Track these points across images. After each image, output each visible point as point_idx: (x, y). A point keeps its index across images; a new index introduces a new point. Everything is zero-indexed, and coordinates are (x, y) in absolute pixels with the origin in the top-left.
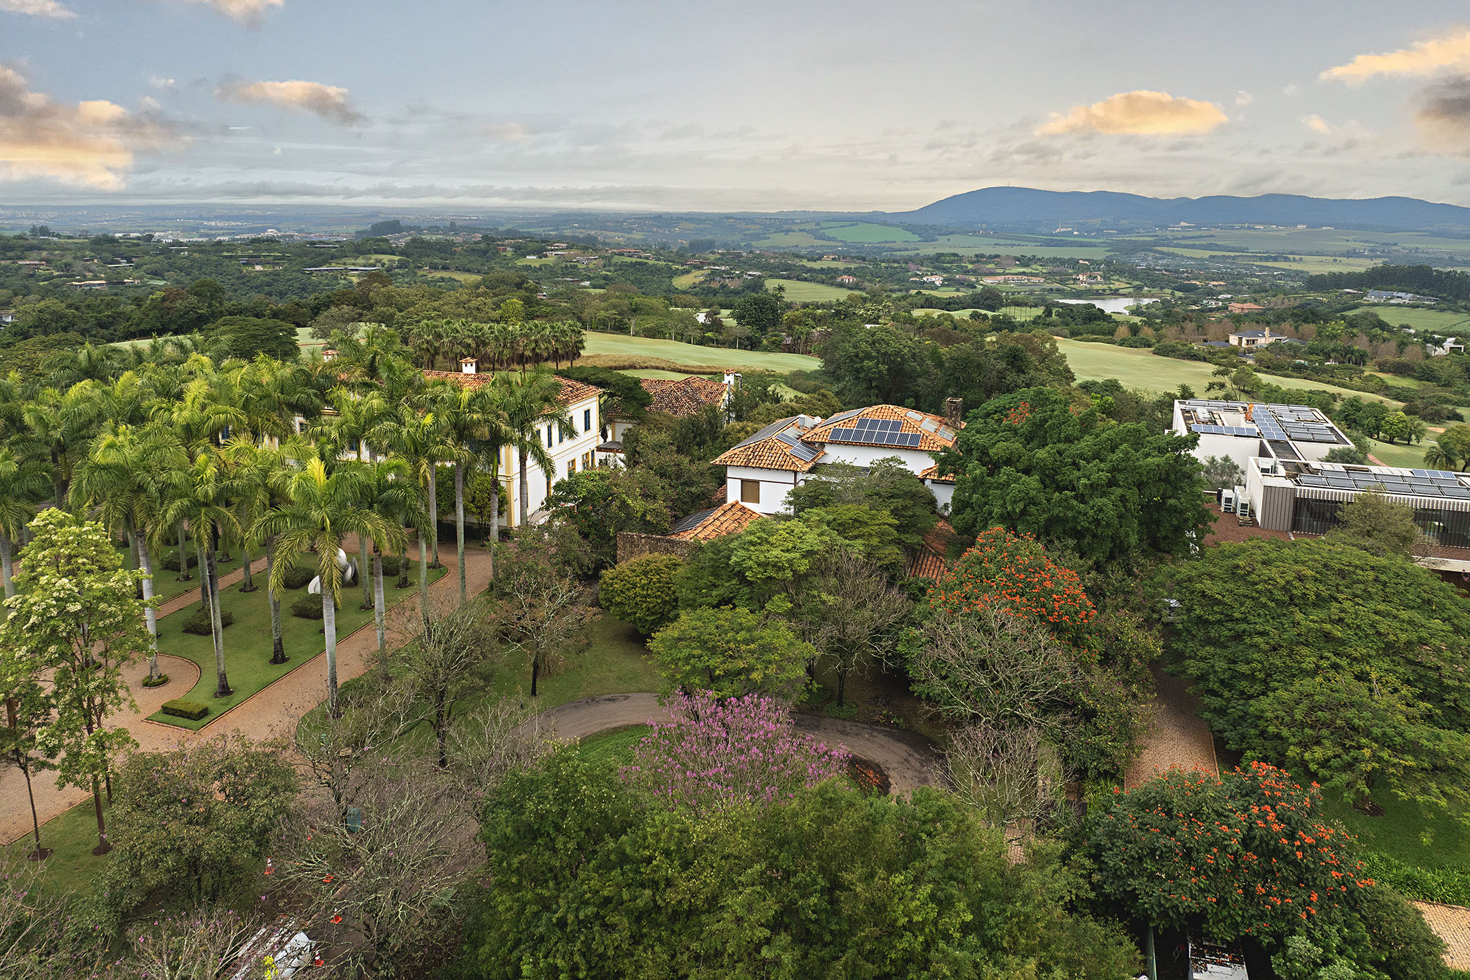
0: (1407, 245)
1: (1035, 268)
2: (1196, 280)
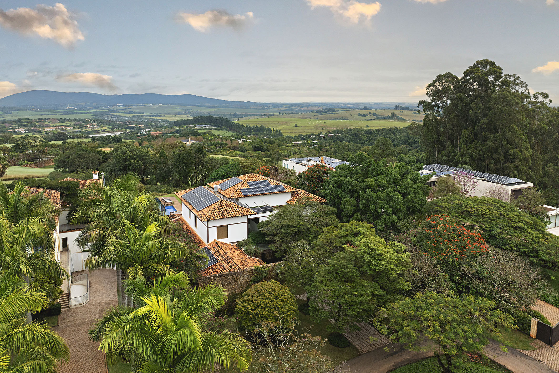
0: (194, 110)
1: (67, 123)
2: (133, 124)
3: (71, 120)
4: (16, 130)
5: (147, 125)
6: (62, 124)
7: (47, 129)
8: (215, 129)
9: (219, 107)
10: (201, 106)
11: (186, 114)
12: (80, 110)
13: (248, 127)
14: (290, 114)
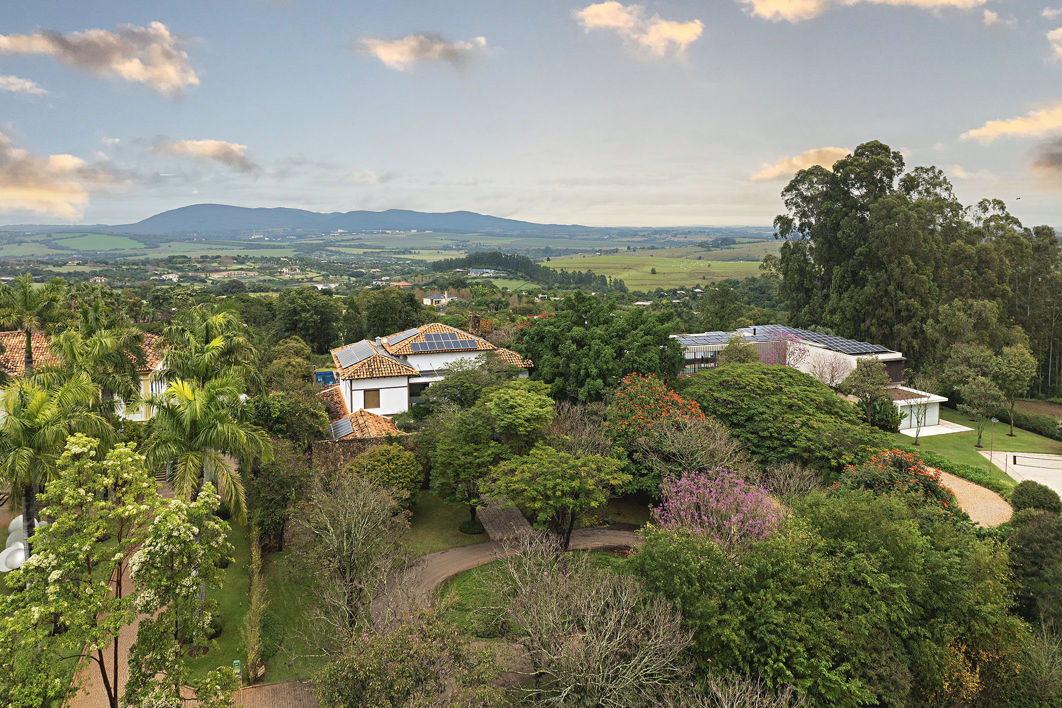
0: (474, 242)
1: (249, 265)
2: (362, 268)
3: (255, 260)
4: (164, 277)
5: (386, 269)
6: (240, 267)
7: (216, 276)
8: (504, 278)
9: (518, 236)
10: (487, 234)
11: (458, 250)
12: (274, 241)
13: (564, 274)
14: (649, 249)
